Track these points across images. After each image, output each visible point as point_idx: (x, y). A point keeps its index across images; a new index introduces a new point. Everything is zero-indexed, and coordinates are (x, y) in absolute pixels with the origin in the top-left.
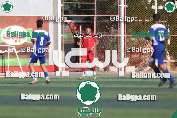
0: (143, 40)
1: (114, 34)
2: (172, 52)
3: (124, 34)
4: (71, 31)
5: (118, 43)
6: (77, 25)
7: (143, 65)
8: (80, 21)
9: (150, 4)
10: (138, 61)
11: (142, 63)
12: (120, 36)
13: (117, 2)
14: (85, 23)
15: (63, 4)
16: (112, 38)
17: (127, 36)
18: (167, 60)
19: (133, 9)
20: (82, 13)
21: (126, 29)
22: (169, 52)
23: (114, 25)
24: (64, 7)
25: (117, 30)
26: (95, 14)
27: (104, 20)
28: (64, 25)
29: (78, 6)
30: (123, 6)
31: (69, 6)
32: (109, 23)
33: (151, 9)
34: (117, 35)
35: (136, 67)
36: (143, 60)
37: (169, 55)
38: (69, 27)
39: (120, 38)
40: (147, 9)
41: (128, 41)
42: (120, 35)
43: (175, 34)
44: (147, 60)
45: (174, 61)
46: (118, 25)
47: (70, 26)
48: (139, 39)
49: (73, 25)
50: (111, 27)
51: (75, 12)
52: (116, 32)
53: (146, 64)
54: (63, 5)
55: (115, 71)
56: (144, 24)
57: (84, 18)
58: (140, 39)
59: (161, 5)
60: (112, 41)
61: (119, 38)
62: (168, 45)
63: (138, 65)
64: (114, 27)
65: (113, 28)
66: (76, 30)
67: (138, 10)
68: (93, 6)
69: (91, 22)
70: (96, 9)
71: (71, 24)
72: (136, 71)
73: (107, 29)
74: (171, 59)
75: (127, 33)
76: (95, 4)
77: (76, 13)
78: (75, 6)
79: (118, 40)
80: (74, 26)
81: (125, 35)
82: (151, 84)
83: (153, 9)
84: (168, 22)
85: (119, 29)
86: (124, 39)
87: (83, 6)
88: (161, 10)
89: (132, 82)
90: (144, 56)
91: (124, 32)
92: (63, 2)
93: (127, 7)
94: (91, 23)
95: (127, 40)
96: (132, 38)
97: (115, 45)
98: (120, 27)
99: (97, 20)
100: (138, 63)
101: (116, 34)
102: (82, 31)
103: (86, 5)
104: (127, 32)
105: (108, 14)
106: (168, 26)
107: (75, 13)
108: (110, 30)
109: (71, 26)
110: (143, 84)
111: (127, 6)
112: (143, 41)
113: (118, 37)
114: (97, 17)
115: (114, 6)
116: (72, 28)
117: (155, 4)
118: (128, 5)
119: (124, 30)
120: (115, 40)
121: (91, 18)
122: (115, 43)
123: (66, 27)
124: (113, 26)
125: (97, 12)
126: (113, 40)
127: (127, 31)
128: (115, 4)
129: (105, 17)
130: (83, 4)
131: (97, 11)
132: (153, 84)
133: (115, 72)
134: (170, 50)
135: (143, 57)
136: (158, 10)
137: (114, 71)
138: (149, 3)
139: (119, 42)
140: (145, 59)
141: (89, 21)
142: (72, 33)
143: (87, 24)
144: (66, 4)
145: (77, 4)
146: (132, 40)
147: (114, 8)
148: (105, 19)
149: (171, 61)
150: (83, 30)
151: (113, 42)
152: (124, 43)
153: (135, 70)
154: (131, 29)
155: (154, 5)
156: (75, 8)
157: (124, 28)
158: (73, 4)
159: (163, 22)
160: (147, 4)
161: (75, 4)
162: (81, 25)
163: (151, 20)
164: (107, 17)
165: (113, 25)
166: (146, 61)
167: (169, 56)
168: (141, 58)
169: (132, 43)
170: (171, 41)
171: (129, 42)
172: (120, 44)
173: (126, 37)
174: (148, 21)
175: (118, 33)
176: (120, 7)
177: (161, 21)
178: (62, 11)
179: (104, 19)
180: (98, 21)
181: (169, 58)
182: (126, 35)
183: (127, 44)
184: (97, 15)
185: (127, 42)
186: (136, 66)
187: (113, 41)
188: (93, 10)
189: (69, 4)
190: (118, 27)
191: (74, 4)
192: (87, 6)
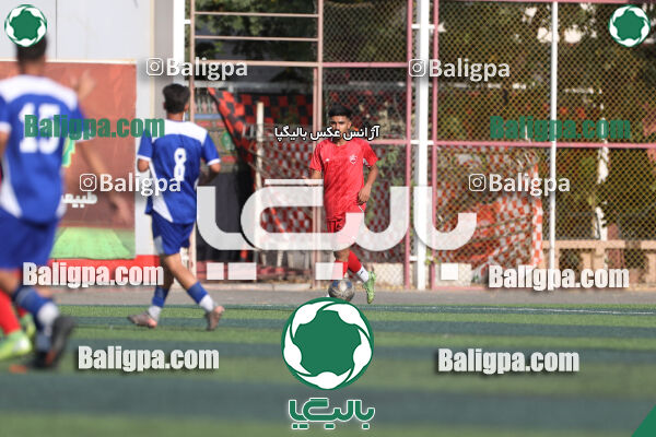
0: (501, 161)
1: (390, 138)
2: (615, 212)
3: (430, 138)
4: (221, 124)
5: (404, 172)
6: (248, 99)
7: (502, 258)
8: (258, 86)
9: (530, 21)
10: (480, 245)
11: (496, 252)
12: (412, 145)
13: (403, 14)
14: (279, 91)
15: (193, 18)
16: (384, 152)
17: (440, 146)
18: (595, 242)
19: (467, 42)
20: (265, 55)
21: (439, 120)
22: (605, 212)
23: (391, 101)
24: (196, 29)
25: (401, 123)
26: (315, 59)
27: (351, 83)
28: (196, 101)
29: (252, 28)
30: (424, 28)
31: (216, 26)
32: (370, 93)
33: (537, 41)
34: (401, 142)
35: (475, 266)
36: (503, 241)
37: (605, 222)
38: (214, 106)
39: (413, 154)
40: (520, 41)
41: (445, 166)
42: (414, 142)
43: (628, 141)
44: (517, 239)
45: (621, 244)
46: (405, 101)
47: (218, 104)
48: (488, 157)
49: (232, 100)
50: (378, 108)
51: (241, 48)
52: (398, 130)
53: (512, 254)
54: (191, 22)
55: (391, 283)
56: (507, 101)
57: (274, 74)
58: (491, 157)
59: (575, 26)
60: (381, 163)
61: (409, 154)
62: (599, 182)
63: (483, 259)
64: (391, 111)
65: (385, 113)
66: (243, 118)
67: (483, 46)
68: (309, 27)
69: (301, 88)
70: (320, 39)
71: (221, 97)
72: (473, 281)
73: (365, 118)
74: (611, 236)
75: (439, 134)
76: (317, 19)
77: (242, 52)
78: (238, 25)
79: (405, 161)
80: (235, 104)
81: (431, 143)
82: (532, 334)
83: (541, 41)
84: (601, 92)
85: (410, 117)
86: (430, 158)
87: (269, 27)
88: (575, 44)
89: (458, 323)
90: (507, 224)
91: (430, 130)
92: (193, 12)
93: (441, 34)
94: (302, 91)
95: (439, 162)
96: (462, 152)
97: (394, 179)
98: (413, 112)
99: (323, 84)
100: (483, 252)
101: (397, 138)
102: (264, 126)
103: (282, 24)
104: (440, 129)
105: (367, 61)
106: (602, 107)
107: (239, 55)
108: (375, 120)
109: (223, 104)
110: (502, 335)
111: (441, 29)
112: (502, 165)
113: (404, 150)
114: (324, 68)
115: (390, 29)
116: (227, 111)
117: (551, 20)
118: (445, 27)
119: (430, 121)
120: (392, 162)
121: (299, 72)
122: (393, 174)
123: (204, 106)
124: (385, 108)
125: (324, 51)
126: (387, 161)
127: (439, 127)
128: (396, 22)
129: (357, 69)
130: (273, 18)
131: (324, 45)
132: (540, 335)
133: (391, 286)
134: (605, 203)
135: (503, 227)
136: (562, 44)
137: (387, 280)
138: (528, 17)
139: (409, 169)
140: (510, 235)
141: (292, 86)
142: (225, 132)
143: (286, 98)
144: (204, 18)
145: (246, 20)
146: (461, 163)
147: (390, 37)
148: (356, 79)
149: (612, 247)
150: (271, 120)
151: (385, 169)
152: (430, 171)
153: (470, 280)
154: (455, 120)
155: (547, 26)
156: (238, 35)
157: (430, 116)
158: (231, 19)
159: (583, 91)
160: (521, 23)
161: (240, 20)
162: (261, 101)
163: (533, 84)
164: (362, 69)
165: (386, 104)
166: (511, 245)
167: (604, 226)
168: (493, 231)
169: (459, 173)
170: (612, 167)
171: (449, 169)
172: (412, 177)
173: (436, 148)
174: (524, 87)
175: (406, 131)
176: (414, 30)
177: (575, 91)
178: (187, 45)
179: (350, 79)
180: (330, 87)
181: (604, 232)
182: (439, 140)
183: (439, 177)
184: (324, 61)
185: (439, 170)
186: (472, 263)
187: (386, 165)
188: (310, 43)
189: (215, 17)
190: (405, 108)
191: (235, 17)
192: (284, 26)
